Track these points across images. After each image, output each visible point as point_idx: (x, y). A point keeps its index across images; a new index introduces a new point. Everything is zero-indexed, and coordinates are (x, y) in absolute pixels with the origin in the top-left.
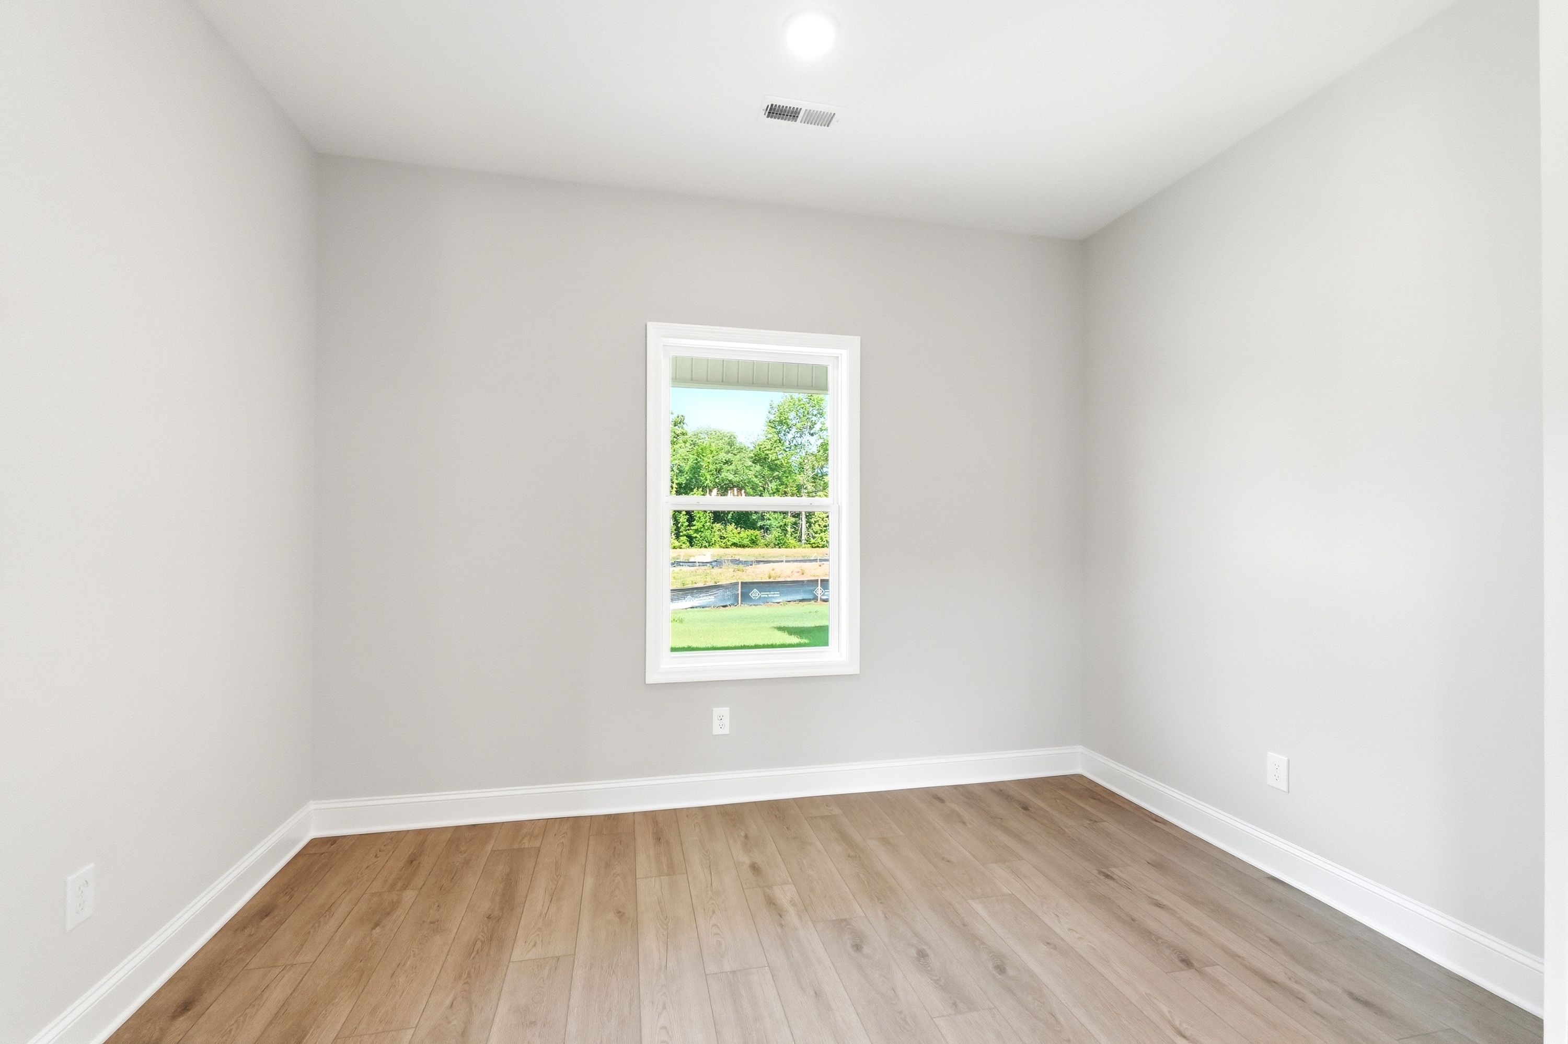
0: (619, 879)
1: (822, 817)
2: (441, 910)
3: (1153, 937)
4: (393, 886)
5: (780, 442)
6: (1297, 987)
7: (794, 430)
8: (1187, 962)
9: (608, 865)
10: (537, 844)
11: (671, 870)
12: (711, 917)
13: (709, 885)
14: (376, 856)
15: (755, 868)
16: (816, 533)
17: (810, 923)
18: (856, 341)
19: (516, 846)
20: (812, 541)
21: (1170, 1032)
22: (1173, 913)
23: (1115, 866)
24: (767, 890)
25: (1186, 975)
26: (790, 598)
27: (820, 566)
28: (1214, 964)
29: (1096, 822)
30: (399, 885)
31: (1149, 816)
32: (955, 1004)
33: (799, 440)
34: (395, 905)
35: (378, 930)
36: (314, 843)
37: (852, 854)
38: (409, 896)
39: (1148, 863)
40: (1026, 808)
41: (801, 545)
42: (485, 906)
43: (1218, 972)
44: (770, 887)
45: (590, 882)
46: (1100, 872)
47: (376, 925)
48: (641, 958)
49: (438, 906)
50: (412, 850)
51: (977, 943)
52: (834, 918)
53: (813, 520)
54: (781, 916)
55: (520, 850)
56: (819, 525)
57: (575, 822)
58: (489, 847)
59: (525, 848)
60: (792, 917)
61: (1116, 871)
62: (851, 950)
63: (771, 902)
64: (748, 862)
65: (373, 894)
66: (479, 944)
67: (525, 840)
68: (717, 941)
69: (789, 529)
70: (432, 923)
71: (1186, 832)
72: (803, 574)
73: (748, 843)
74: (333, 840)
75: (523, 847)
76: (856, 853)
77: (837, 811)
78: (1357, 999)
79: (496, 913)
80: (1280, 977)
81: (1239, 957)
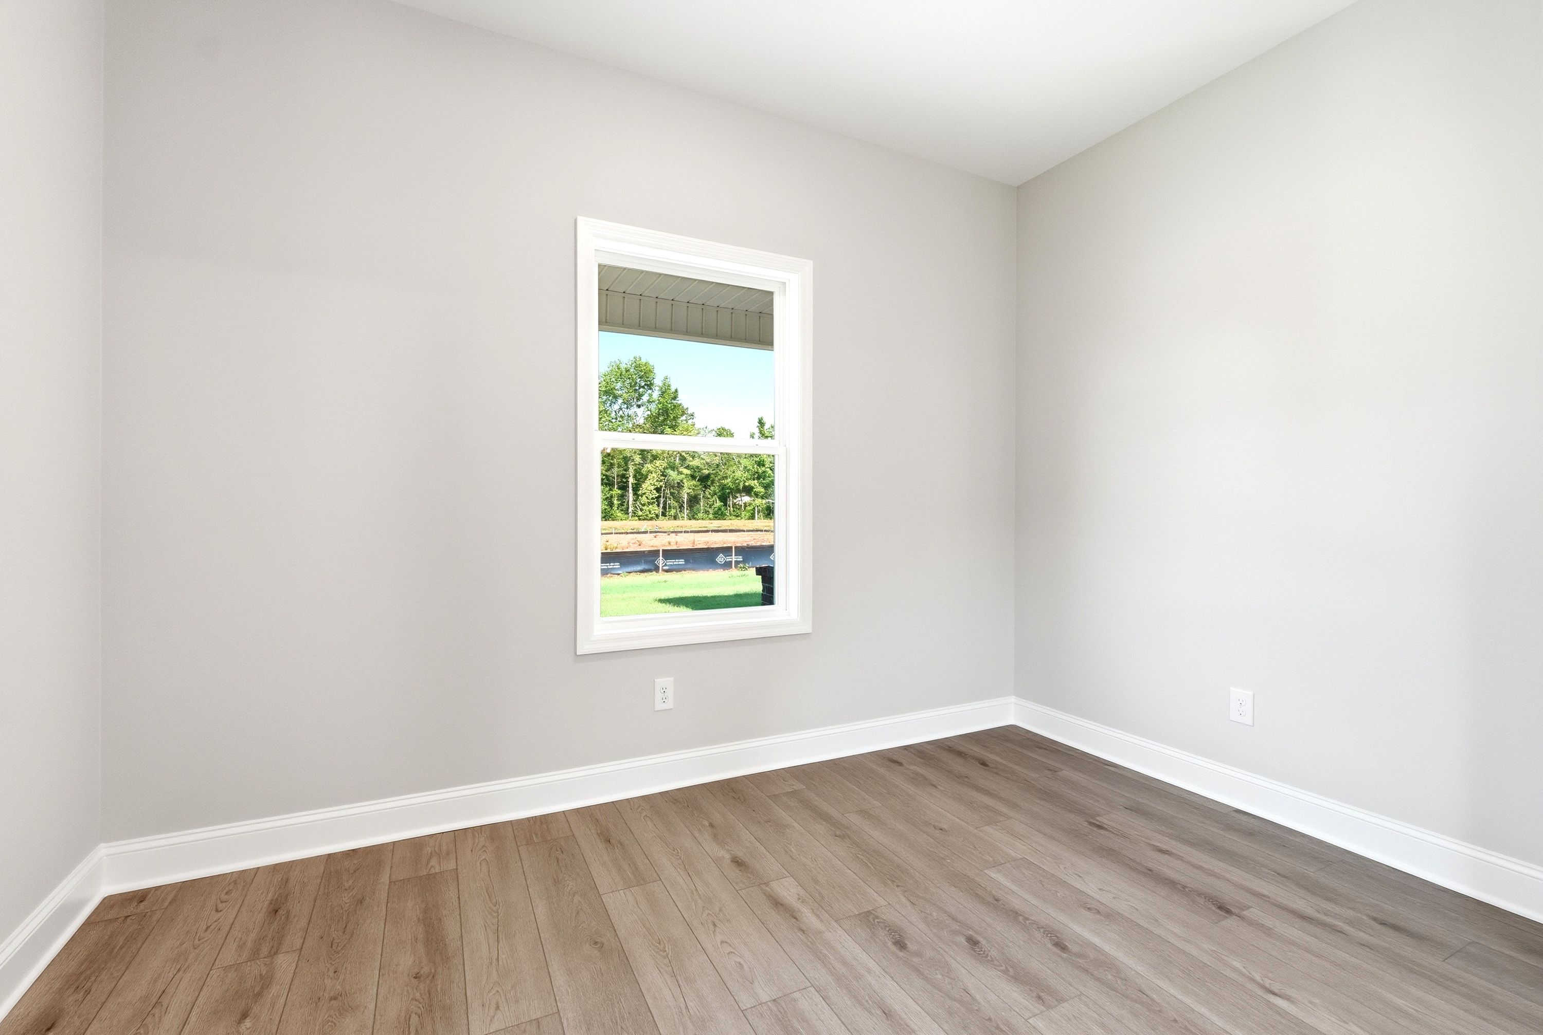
0: (577, 898)
1: (787, 794)
2: (341, 978)
3: (1179, 886)
4: (255, 954)
5: (606, 413)
6: (1328, 920)
7: (620, 401)
8: (1224, 909)
9: (556, 882)
10: (452, 865)
11: (639, 879)
12: (714, 932)
13: (694, 890)
14: (217, 911)
15: (737, 862)
16: (644, 505)
17: (834, 924)
18: (809, 265)
19: (424, 872)
20: (640, 513)
21: (1260, 992)
22: (1179, 858)
23: (1099, 815)
24: (763, 887)
25: (1230, 922)
26: (630, 569)
27: (655, 537)
28: (1250, 907)
29: (1056, 771)
30: (265, 950)
31: (1096, 760)
32: (1039, 997)
33: (627, 412)
34: (266, 981)
35: (248, 1023)
36: (109, 903)
37: (838, 833)
38: (285, 963)
39: (1126, 808)
40: (984, 764)
41: (628, 518)
42: (406, 961)
43: (1254, 913)
44: (767, 884)
45: (541, 909)
46: (1091, 824)
47: (244, 1016)
48: (650, 1002)
49: (335, 972)
50: (270, 895)
51: (1021, 918)
52: (857, 913)
53: (640, 492)
54: (795, 918)
55: (431, 877)
56: (647, 497)
57: (494, 831)
58: (385, 878)
59: (436, 873)
60: (809, 918)
61: (1103, 820)
62: (894, 949)
63: (777, 903)
64: (727, 856)
65: (226, 969)
66: (415, 1019)
67: (433, 862)
68: (735, 962)
69: (616, 502)
70: (331, 999)
71: (1134, 772)
72: (640, 545)
73: (718, 834)
74: (140, 896)
75: (433, 871)
76: (841, 832)
77: (798, 786)
78: (1383, 924)
79: (426, 970)
80: (1310, 912)
81: (1264, 896)
